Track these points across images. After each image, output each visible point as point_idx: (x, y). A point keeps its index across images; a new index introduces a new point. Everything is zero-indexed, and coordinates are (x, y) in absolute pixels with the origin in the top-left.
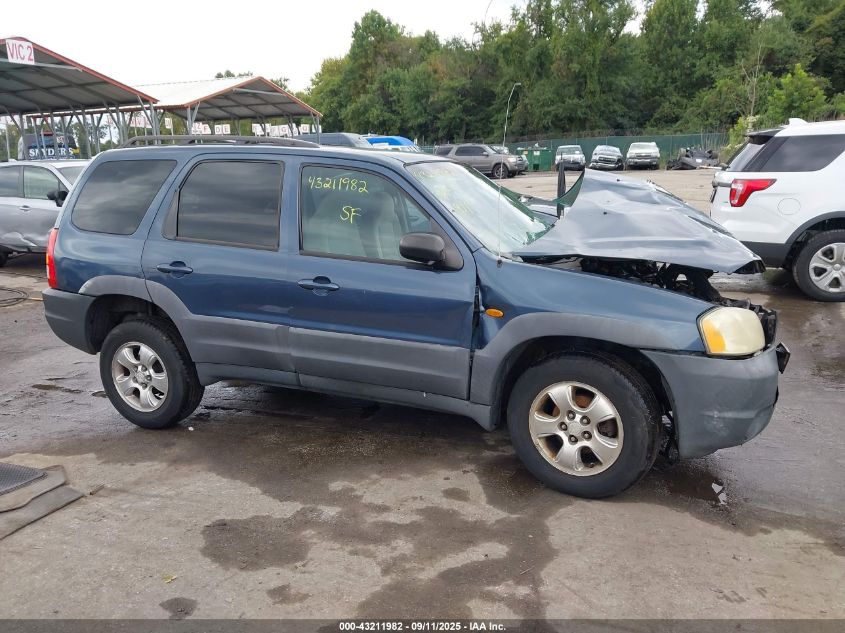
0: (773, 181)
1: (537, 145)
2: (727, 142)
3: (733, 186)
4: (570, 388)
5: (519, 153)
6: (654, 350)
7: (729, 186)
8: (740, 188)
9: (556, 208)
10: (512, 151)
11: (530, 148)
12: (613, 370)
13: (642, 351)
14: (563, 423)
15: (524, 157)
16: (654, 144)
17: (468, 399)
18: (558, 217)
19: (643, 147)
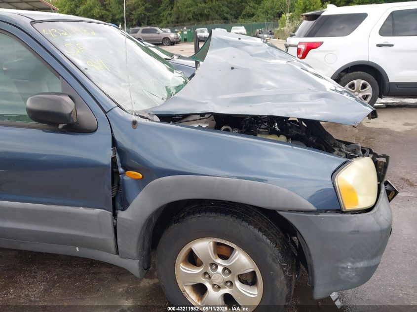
0: (321, 43)
1: (185, 28)
2: (277, 26)
3: (299, 47)
4: (211, 244)
5: (176, 32)
6: (291, 211)
7: (296, 46)
8: (303, 47)
9: (194, 62)
10: (172, 31)
11: (181, 30)
12: (252, 227)
13: (280, 213)
14: (206, 273)
15: (179, 34)
16: (243, 27)
17: (117, 253)
18: (196, 67)
19: (238, 29)
